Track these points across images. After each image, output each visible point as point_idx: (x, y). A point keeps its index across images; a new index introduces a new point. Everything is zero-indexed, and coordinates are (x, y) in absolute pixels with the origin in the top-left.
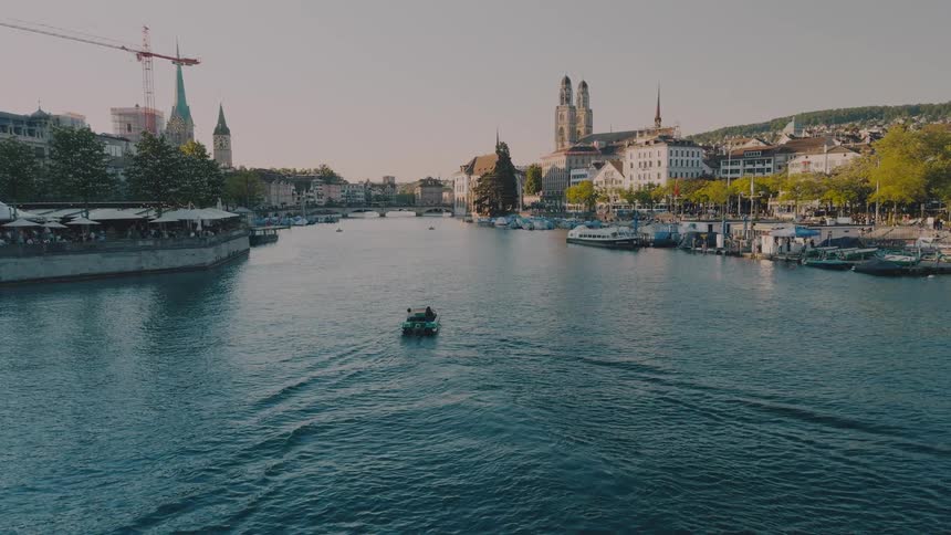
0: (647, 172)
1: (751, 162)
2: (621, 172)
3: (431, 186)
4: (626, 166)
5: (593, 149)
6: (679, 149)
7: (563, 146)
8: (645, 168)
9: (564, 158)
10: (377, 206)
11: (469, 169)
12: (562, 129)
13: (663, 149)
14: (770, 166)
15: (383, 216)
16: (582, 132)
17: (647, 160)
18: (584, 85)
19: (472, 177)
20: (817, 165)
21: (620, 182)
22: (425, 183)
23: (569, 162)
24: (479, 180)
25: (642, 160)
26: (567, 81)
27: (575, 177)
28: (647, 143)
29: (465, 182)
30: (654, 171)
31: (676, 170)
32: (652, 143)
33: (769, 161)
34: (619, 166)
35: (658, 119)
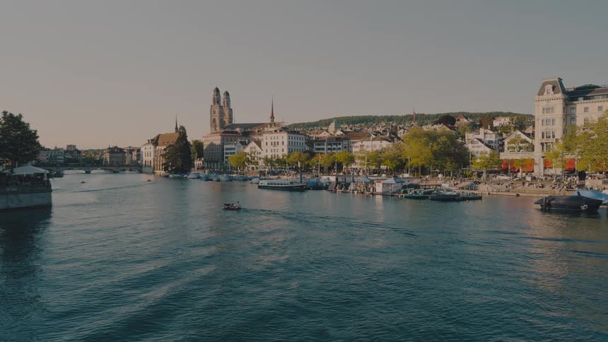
0: (276, 148)
1: (331, 144)
2: (260, 146)
3: (117, 153)
4: (263, 144)
5: (237, 132)
6: (294, 136)
7: (216, 130)
8: (274, 146)
9: (220, 137)
10: (83, 166)
11: (155, 142)
12: (214, 120)
13: (285, 136)
14: (340, 146)
15: (88, 172)
16: (227, 122)
17: (276, 141)
18: (227, 94)
19: (157, 147)
20: (367, 147)
21: (260, 153)
22: (113, 151)
23: (223, 140)
24: (165, 150)
25: (273, 141)
26: (217, 90)
27: (227, 149)
28: (275, 131)
29: (152, 150)
30: (280, 147)
31: (292, 147)
32: (278, 131)
33: (340, 144)
34: (259, 143)
35: (272, 117)
